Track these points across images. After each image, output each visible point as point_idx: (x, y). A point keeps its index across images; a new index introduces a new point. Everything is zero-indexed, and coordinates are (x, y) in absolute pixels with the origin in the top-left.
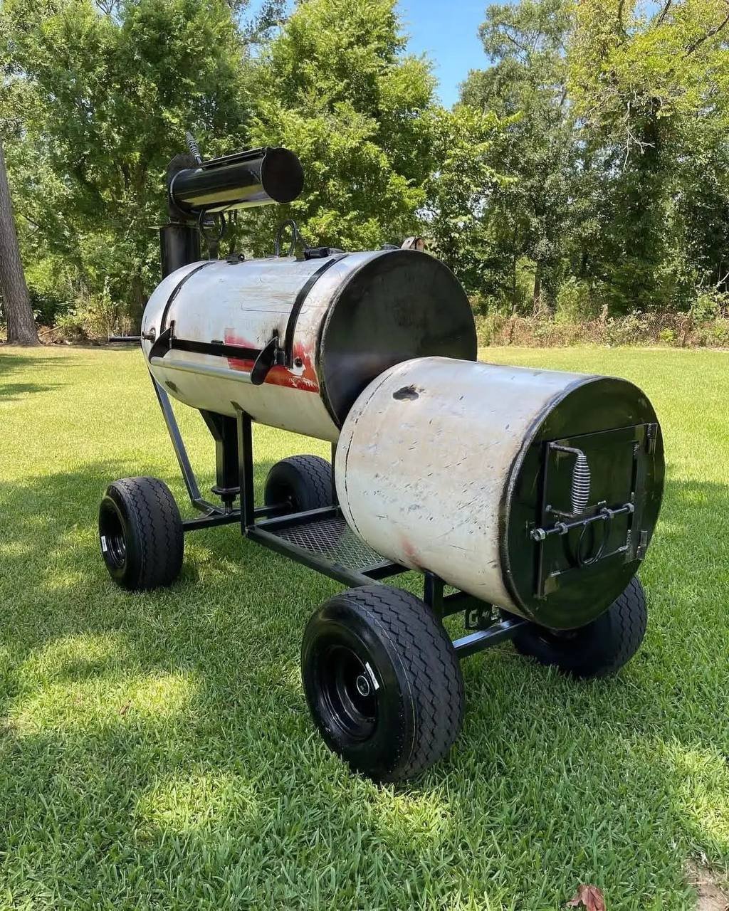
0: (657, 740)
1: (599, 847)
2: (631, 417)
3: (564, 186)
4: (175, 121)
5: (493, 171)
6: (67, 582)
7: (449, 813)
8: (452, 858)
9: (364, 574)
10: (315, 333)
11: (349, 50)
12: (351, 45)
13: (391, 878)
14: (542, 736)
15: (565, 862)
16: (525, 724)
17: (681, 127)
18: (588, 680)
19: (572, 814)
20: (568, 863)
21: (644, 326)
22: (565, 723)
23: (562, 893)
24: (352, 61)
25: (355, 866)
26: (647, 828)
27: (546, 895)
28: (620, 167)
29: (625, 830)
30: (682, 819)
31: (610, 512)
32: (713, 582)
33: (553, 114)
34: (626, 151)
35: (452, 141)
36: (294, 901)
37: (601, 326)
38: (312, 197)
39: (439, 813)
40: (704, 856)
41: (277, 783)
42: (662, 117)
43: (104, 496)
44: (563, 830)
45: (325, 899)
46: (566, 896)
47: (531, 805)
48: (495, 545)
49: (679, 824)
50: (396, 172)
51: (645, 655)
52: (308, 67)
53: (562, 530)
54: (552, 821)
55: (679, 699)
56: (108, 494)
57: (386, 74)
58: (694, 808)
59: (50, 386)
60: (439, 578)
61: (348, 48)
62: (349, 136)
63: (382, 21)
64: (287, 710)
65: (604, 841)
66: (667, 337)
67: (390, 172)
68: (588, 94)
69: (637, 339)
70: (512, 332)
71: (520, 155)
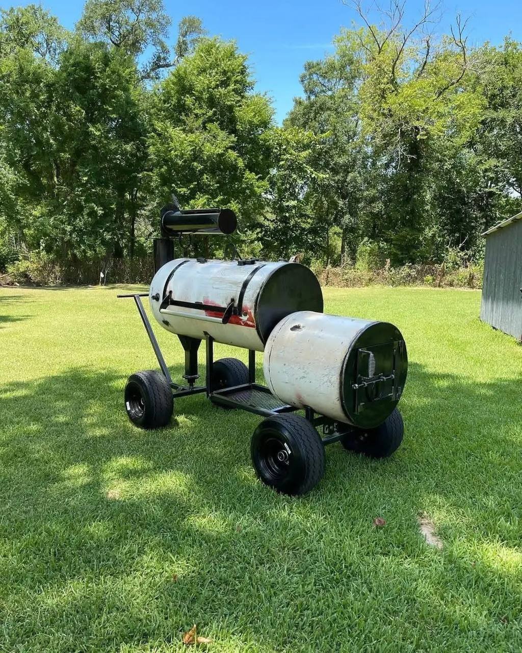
2: (392, 338)
3: (359, 180)
4: (98, 133)
5: (312, 170)
9: (275, 411)
10: (254, 301)
11: (216, 90)
12: (217, 87)
17: (434, 145)
18: (378, 459)
21: (414, 273)
22: (368, 474)
24: (218, 96)
28: (395, 168)
31: (385, 378)
33: (351, 133)
35: (285, 149)
37: (386, 273)
38: (192, 186)
42: (421, 139)
48: (338, 391)
50: (249, 170)
51: (404, 449)
52: (189, 100)
53: (365, 385)
57: (240, 106)
60: (312, 409)
61: (215, 88)
62: (216, 146)
63: (238, 71)
66: (429, 281)
67: (244, 170)
68: (373, 123)
69: (409, 282)
70: (328, 277)
71: (330, 159)
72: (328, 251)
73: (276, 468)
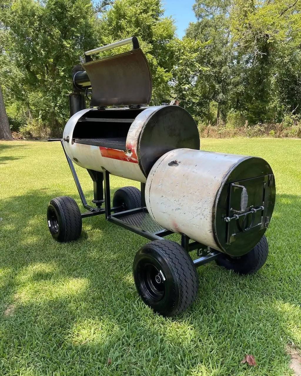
0: (273, 298)
1: (252, 340)
2: (263, 172)
3: (229, 71)
4: (68, 46)
5: (200, 65)
6: (35, 239)
7: (193, 328)
8: (196, 345)
9: (156, 235)
10: (136, 140)
11: (140, 15)
12: (141, 13)
13: (172, 353)
14: (228, 298)
15: (239, 346)
16: (221, 293)
17: (278, 46)
18: (245, 275)
19: (241, 328)
20: (241, 346)
21: (263, 129)
22: (237, 292)
23: (239, 358)
24: (141, 19)
25: (158, 349)
26: (271, 333)
27: (233, 359)
28: (252, 63)
29: (262, 333)
30: (284, 329)
31: (255, 210)
32: (293, 236)
33: (224, 41)
34: (255, 56)
35: (182, 53)
36: (135, 363)
37: (245, 129)
39: (189, 328)
40: (293, 343)
41: (126, 317)
42: (270, 43)
43: (49, 204)
44: (238, 334)
45: (147, 362)
46: (240, 359)
47: (225, 325)
48: (211, 224)
49: (283, 331)
50: (160, 66)
51: (268, 265)
52: (123, 22)
53: (236, 217)
54: (234, 331)
55: (281, 282)
56: (50, 204)
57: (155, 25)
58: (289, 325)
59: (18, 158)
60: (188, 236)
61: (140, 14)
63: (154, 3)
64: (127, 289)
65: (254, 338)
66: (272, 134)
67: (157, 66)
68: (239, 33)
69: (260, 134)
70: (208, 132)
71: (211, 59)
72: (209, 117)
73: (154, 289)
